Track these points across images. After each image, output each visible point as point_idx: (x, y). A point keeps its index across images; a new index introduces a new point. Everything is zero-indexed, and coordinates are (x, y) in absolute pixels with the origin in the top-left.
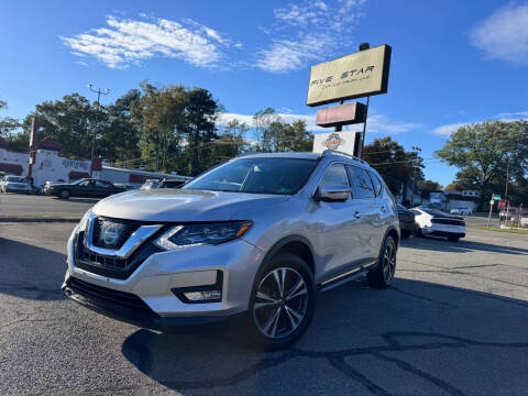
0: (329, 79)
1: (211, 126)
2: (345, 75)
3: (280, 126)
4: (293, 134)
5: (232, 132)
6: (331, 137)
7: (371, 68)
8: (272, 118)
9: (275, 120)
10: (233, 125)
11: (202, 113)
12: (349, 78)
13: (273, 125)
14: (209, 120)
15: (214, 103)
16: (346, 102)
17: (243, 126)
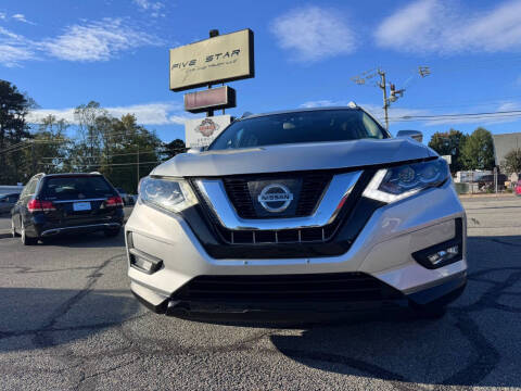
0: (193, 63)
1: (20, 124)
2: (209, 59)
3: (107, 121)
4: (123, 128)
5: (48, 130)
6: (204, 123)
7: (237, 52)
8: (98, 113)
9: (101, 114)
10: (49, 121)
11: (6, 109)
12: (215, 61)
13: (99, 119)
14: (16, 117)
15: (22, 96)
16: (214, 87)
17: (61, 122)
